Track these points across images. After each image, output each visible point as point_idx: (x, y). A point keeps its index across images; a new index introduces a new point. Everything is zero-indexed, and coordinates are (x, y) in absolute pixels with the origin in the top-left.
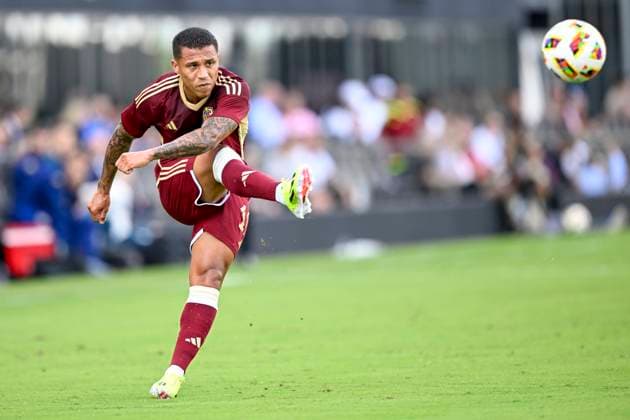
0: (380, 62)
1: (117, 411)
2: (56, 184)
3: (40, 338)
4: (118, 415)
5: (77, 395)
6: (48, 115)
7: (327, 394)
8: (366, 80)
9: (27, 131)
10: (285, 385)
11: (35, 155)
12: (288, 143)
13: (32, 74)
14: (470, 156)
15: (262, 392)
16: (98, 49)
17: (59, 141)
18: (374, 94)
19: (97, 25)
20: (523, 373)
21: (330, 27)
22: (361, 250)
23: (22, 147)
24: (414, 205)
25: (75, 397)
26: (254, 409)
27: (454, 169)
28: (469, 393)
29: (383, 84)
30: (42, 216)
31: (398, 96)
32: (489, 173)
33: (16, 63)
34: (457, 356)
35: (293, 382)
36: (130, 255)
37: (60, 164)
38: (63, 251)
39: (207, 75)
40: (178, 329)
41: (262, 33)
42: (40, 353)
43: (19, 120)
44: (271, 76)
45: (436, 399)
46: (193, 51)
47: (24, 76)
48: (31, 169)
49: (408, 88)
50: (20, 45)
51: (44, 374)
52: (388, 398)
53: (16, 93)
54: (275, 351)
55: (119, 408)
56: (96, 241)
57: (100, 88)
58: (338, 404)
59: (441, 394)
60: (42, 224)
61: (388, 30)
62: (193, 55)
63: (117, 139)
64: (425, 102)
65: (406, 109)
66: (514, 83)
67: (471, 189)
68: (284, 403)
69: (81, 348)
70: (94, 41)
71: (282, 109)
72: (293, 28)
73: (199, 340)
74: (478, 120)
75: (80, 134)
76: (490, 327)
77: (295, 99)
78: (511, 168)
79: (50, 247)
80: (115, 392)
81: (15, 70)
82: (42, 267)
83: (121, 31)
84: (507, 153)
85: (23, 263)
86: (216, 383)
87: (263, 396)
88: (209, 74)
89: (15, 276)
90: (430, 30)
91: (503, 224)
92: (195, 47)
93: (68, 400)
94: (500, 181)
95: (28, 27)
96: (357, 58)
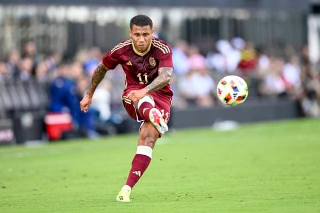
0: (237, 31)
1: (104, 208)
2: (72, 92)
3: (64, 171)
4: (104, 210)
5: (84, 200)
6: (68, 57)
7: (210, 199)
8: (230, 40)
9: (58, 66)
10: (189, 194)
11: (62, 78)
12: (190, 72)
13: (60, 37)
14: (283, 78)
15: (177, 198)
16: (94, 24)
17: (74, 71)
18: (233, 47)
19: (94, 12)
20: (309, 188)
21: (212, 13)
22: (227, 126)
23: (55, 74)
24: (255, 103)
25: (82, 201)
26: (173, 206)
27: (275, 85)
28: (282, 199)
29: (239, 42)
30: (65, 109)
31: (246, 48)
32: (293, 87)
33: (52, 31)
34: (276, 180)
35: (193, 193)
36: (110, 129)
37: (74, 82)
38: (76, 126)
39: (144, 40)
40: (131, 167)
41: (177, 16)
42: (65, 178)
43: (54, 60)
44: (182, 38)
45: (266, 201)
46: (138, 27)
47: (56, 38)
48: (60, 85)
49: (251, 44)
50: (54, 22)
51: (66, 189)
52: (241, 201)
53: (52, 46)
54: (184, 177)
55: (105, 206)
56: (92, 121)
57: (95, 44)
58: (215, 204)
59: (268, 199)
60: (65, 113)
61: (241, 14)
62: (138, 29)
63: (99, 69)
64: (259, 51)
65: (250, 55)
66: (305, 42)
67: (283, 95)
68: (188, 204)
69: (85, 176)
70: (92, 20)
71: (187, 55)
72: (193, 13)
73: (139, 172)
74: (287, 60)
75: (85, 67)
76: (293, 165)
77: (194, 50)
78: (304, 84)
79: (70, 125)
80: (103, 198)
81: (52, 35)
82: (65, 135)
83: (106, 15)
84: (301, 77)
85: (56, 133)
86: (154, 194)
87: (177, 200)
88: (145, 40)
89: (52, 139)
90: (263, 14)
91: (300, 113)
92: (139, 25)
93: (78, 202)
94: (298, 91)
95: (58, 13)
96: (225, 29)
